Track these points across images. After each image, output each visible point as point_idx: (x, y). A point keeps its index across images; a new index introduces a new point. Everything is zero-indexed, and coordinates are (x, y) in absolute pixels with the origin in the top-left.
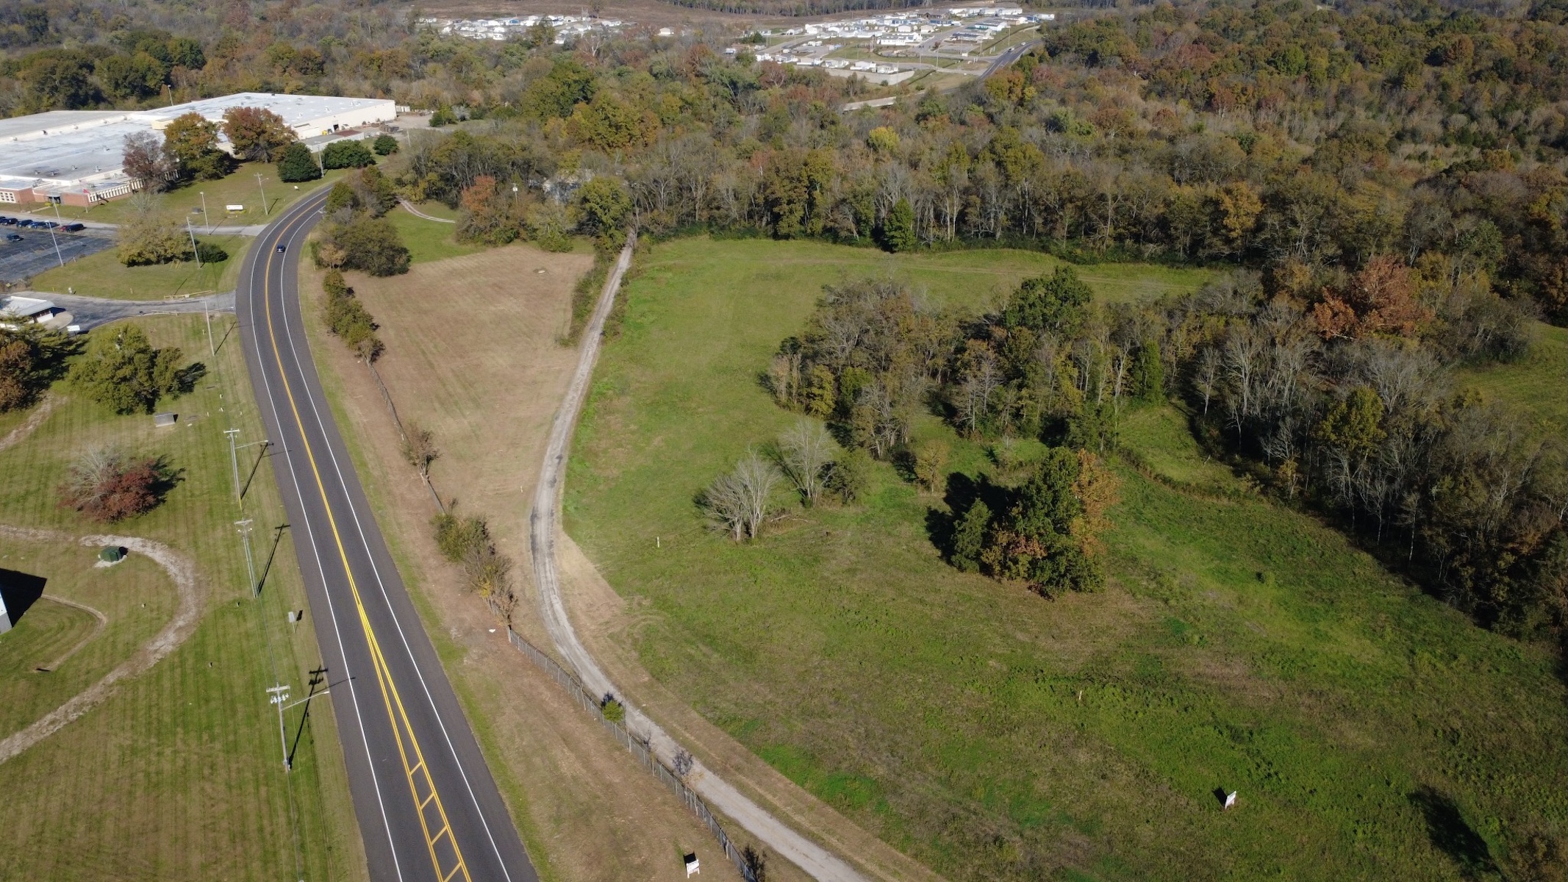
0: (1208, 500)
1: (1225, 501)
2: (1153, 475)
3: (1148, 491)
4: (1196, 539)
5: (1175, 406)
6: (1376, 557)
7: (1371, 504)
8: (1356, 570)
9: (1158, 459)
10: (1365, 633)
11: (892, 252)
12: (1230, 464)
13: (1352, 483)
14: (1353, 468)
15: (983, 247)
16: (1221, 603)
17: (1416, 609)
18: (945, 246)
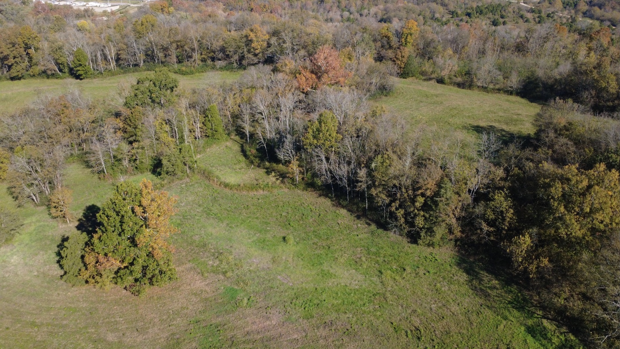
0: (251, 194)
1: (261, 192)
2: (218, 183)
3: (215, 194)
4: (245, 221)
5: (233, 140)
6: (349, 210)
7: (341, 179)
8: (339, 222)
9: (223, 172)
10: (351, 265)
11: (81, 79)
12: (264, 168)
13: (329, 168)
14: (327, 159)
15: (133, 72)
16: (261, 266)
17: (376, 240)
18: (112, 74)
